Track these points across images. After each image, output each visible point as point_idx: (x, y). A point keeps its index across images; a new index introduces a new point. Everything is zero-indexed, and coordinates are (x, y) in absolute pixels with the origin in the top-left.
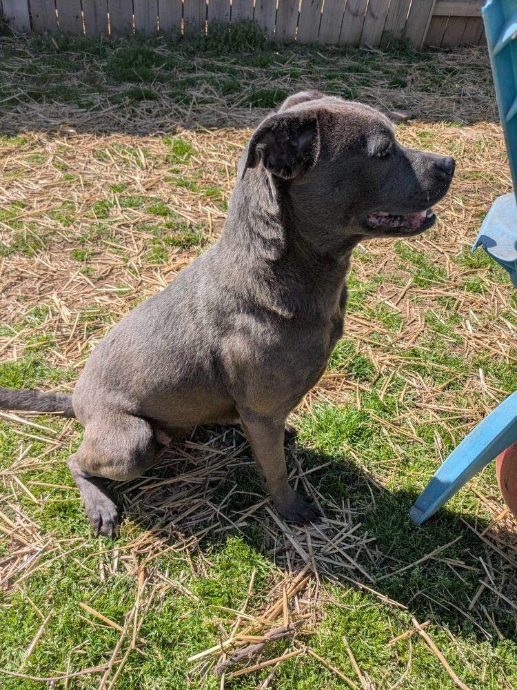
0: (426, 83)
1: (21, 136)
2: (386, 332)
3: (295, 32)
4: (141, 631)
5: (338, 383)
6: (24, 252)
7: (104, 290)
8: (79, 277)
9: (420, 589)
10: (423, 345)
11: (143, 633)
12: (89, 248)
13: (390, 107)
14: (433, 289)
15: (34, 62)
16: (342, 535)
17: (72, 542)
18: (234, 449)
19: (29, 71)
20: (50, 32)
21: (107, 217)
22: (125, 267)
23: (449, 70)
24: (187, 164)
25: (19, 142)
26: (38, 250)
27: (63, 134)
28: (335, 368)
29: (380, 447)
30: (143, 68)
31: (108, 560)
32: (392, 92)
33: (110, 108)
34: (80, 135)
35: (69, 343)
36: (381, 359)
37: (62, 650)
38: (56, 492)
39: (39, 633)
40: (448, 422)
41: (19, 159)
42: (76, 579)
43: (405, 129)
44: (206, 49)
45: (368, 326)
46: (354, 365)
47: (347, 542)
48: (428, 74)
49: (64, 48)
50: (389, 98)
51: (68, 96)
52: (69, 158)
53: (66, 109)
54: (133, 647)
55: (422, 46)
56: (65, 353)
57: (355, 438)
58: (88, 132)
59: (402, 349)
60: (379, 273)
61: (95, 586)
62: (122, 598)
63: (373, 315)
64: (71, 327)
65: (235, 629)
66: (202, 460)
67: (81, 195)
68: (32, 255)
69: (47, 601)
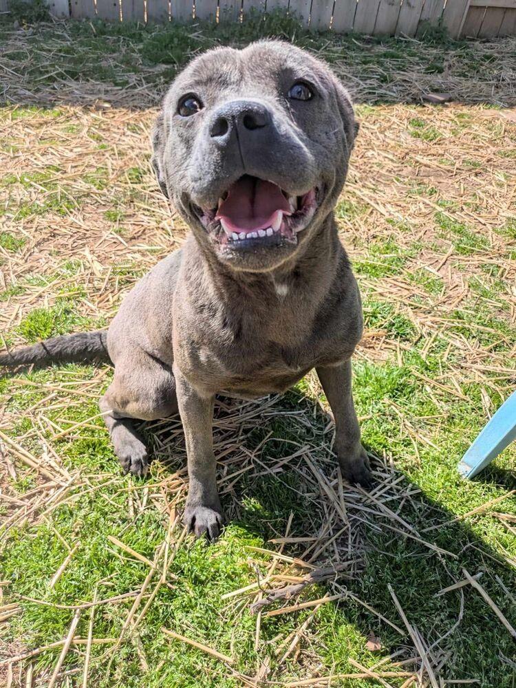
0: (464, 69)
1: (56, 109)
2: (427, 295)
3: (330, 21)
4: (171, 567)
5: (377, 342)
6: (57, 211)
7: (136, 248)
8: (111, 236)
9: (471, 542)
10: (467, 308)
11: (174, 569)
12: (122, 209)
13: (426, 90)
14: (476, 257)
15: (72, 44)
16: (385, 486)
17: (101, 479)
18: (269, 399)
19: (67, 52)
20: (88, 19)
21: (140, 182)
22: (158, 228)
23: (488, 57)
25: (55, 114)
26: (72, 210)
27: (98, 108)
28: (373, 327)
29: (423, 404)
30: (178, 51)
31: (138, 497)
32: (429, 77)
33: (145, 86)
34: (115, 110)
35: (101, 295)
36: (423, 320)
37: (88, 581)
38: (85, 430)
39: (65, 563)
40: (496, 382)
41: (55, 129)
42: (105, 514)
43: (442, 110)
44: (241, 35)
45: (408, 290)
46: (394, 325)
47: (389, 494)
48: (466, 61)
49: (102, 33)
50: (425, 83)
51: (104, 75)
52: (104, 130)
53: (103, 87)
54: (164, 581)
55: (459, 36)
56: (96, 303)
57: (396, 394)
58: (123, 107)
59: (444, 312)
60: (418, 241)
61: (123, 523)
62: (152, 535)
63: (412, 279)
64: (103, 280)
65: (271, 571)
66: (236, 409)
67: (114, 162)
68: (65, 214)
69: (74, 534)
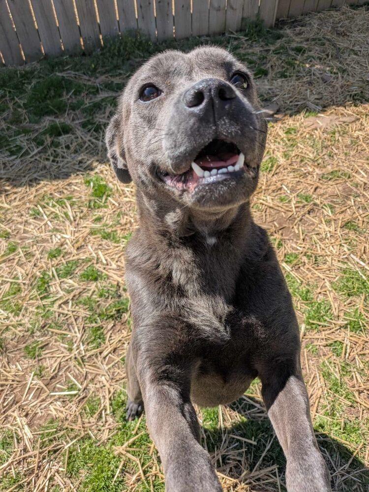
3: (173, 30)
8: (34, 382)
21: (49, 295)
23: (299, 50)
24: (106, 207)
33: (36, 151)
34: (15, 190)
43: (274, 126)
55: (274, 24)
58: (21, 185)
